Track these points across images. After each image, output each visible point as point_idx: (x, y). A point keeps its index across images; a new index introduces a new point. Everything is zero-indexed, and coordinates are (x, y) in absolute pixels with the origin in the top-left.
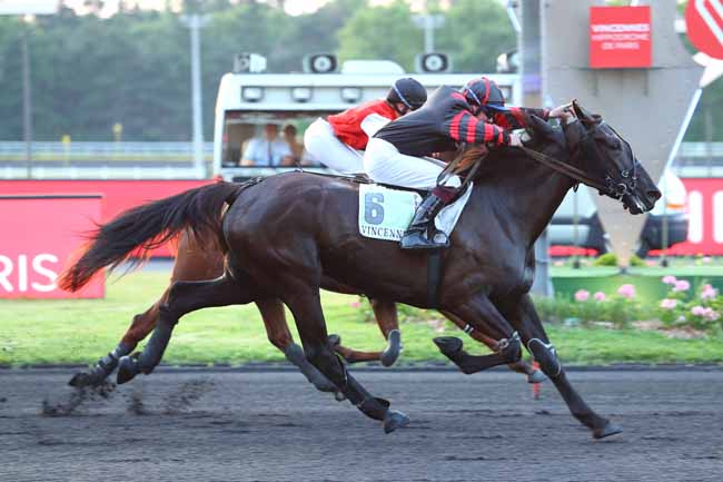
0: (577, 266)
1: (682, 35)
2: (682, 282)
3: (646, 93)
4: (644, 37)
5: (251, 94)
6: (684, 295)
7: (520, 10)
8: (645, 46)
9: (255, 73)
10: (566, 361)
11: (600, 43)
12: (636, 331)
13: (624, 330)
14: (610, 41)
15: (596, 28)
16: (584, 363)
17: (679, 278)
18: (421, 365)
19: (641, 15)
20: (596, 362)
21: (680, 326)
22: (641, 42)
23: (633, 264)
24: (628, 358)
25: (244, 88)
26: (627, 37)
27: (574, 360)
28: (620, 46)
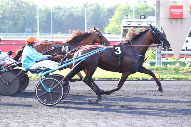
0: (167, 59)
1: (189, 11)
2: (189, 63)
3: (182, 23)
4: (181, 12)
5: (128, 23)
6: (189, 66)
7: (156, 6)
8: (182, 14)
9: (129, 19)
10: (165, 79)
11: (172, 13)
12: (180, 73)
13: (177, 73)
14: (174, 13)
15: (172, 10)
16: (169, 79)
17: (189, 62)
18: (135, 80)
19: (181, 7)
20: (171, 79)
21: (189, 72)
22: (181, 13)
23: (179, 59)
24: (178, 78)
25: (127, 22)
26: (178, 12)
27: (167, 79)
28: (176, 14)
